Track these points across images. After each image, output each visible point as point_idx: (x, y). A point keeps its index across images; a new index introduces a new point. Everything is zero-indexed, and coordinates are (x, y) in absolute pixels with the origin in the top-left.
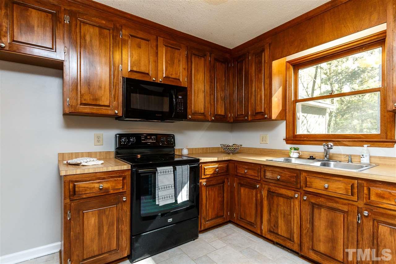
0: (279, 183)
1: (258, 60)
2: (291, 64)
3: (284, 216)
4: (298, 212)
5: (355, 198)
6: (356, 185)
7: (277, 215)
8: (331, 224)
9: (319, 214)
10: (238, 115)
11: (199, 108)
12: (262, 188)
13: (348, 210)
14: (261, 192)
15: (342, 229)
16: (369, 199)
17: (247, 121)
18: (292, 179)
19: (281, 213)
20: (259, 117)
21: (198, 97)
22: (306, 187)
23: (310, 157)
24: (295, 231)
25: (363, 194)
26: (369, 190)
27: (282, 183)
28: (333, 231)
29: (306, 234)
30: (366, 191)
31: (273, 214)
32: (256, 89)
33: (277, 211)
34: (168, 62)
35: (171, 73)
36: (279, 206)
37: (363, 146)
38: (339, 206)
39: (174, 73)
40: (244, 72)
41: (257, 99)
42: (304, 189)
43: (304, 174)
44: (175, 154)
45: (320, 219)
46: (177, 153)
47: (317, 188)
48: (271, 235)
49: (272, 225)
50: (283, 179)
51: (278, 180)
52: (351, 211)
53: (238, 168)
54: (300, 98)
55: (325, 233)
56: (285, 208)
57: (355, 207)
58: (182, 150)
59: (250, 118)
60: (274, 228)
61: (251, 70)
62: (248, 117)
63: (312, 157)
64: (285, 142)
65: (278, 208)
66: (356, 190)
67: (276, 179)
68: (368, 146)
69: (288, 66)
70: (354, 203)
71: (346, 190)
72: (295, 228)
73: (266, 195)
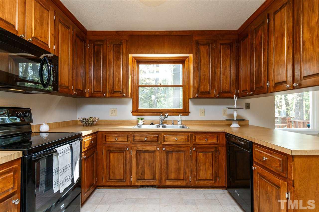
0: (146, 143)
1: (116, 49)
2: (136, 60)
3: (149, 165)
4: (159, 159)
5: (189, 143)
6: (189, 136)
7: (143, 166)
8: (178, 160)
9: (171, 157)
10: (94, 91)
11: (65, 80)
12: (131, 149)
13: (186, 150)
14: (130, 153)
15: (183, 161)
16: (195, 141)
17: (105, 97)
18: (155, 139)
19: (147, 164)
20: (117, 95)
21: (64, 69)
22: (164, 141)
23: (151, 123)
24: (157, 172)
25: (192, 140)
26: (195, 137)
27: (147, 143)
28: (179, 164)
29: (164, 172)
30: (194, 138)
31: (141, 166)
32: (115, 72)
33: (144, 163)
34: (37, 20)
35: (40, 35)
36: (145, 159)
37: (179, 115)
38: (182, 149)
39: (43, 36)
40: (102, 56)
41: (116, 81)
42: (163, 143)
43: (163, 134)
44: (33, 131)
45: (172, 159)
46: (34, 130)
47: (170, 141)
48: (139, 182)
49: (140, 174)
50: (149, 139)
51: (146, 141)
52: (187, 150)
53: (107, 137)
54: (140, 84)
55: (175, 167)
56: (149, 159)
57: (189, 147)
58: (40, 126)
59: (107, 95)
60: (141, 176)
61: (109, 56)
62: (106, 94)
63: (152, 123)
64: (131, 114)
65: (144, 161)
66: (189, 139)
67: (144, 140)
68: (181, 115)
69: (134, 60)
70: (189, 145)
71: (185, 139)
72: (157, 170)
73: (135, 154)
